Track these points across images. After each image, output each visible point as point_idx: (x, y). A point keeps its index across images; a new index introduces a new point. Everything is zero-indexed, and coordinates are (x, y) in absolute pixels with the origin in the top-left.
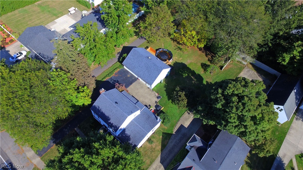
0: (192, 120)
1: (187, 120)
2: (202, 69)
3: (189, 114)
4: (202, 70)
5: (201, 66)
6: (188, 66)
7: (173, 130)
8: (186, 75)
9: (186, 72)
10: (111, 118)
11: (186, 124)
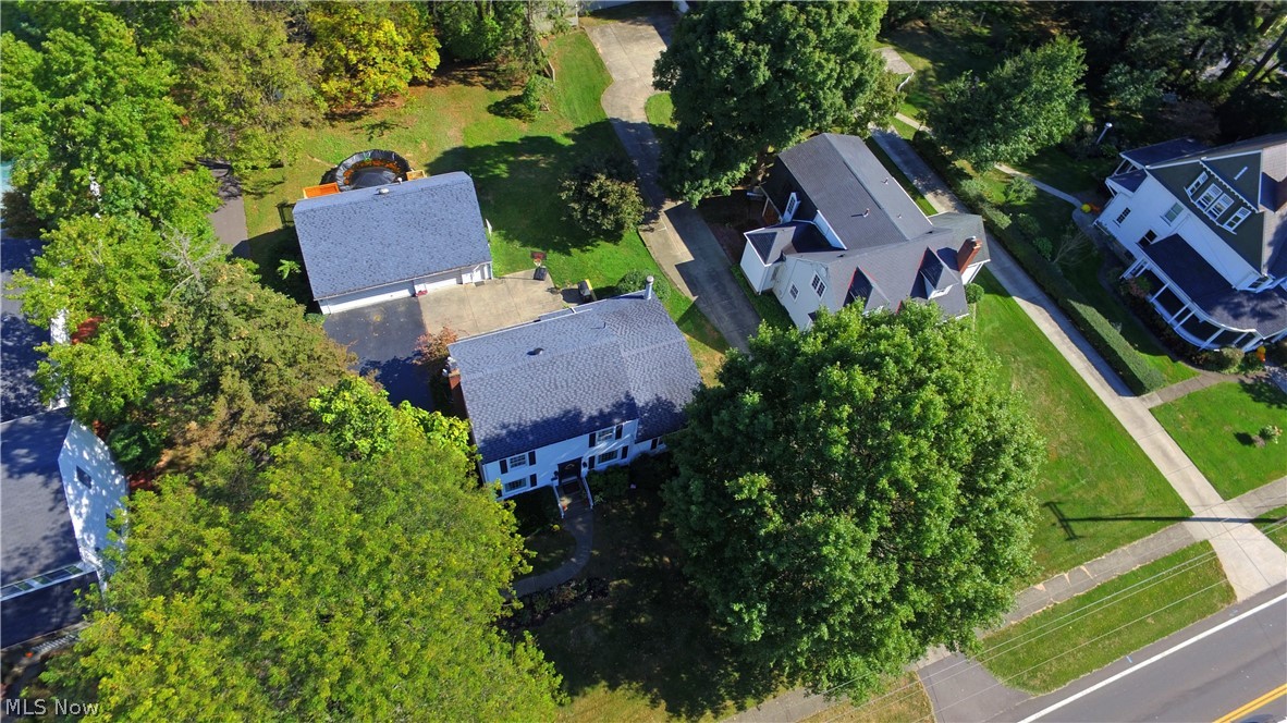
0: (677, 235)
1: (669, 245)
2: (510, 121)
3: (652, 230)
4: (513, 122)
5: (499, 117)
6: (471, 146)
7: (680, 297)
8: (503, 167)
9: (491, 162)
10: (579, 404)
11: (684, 254)
